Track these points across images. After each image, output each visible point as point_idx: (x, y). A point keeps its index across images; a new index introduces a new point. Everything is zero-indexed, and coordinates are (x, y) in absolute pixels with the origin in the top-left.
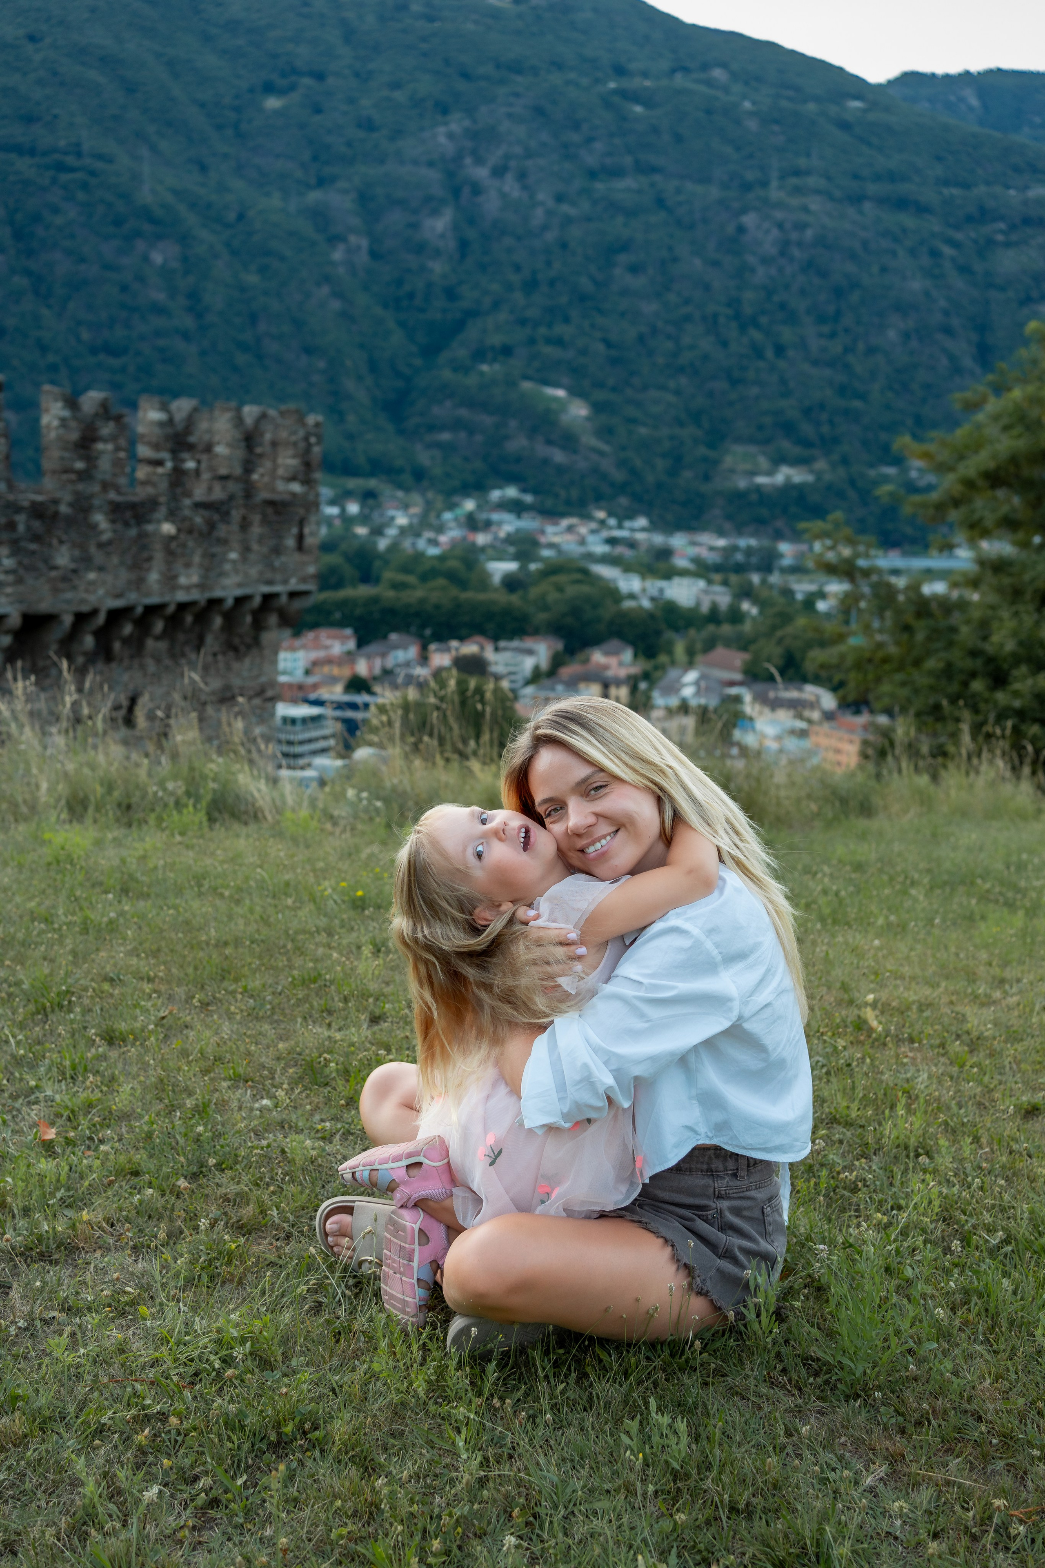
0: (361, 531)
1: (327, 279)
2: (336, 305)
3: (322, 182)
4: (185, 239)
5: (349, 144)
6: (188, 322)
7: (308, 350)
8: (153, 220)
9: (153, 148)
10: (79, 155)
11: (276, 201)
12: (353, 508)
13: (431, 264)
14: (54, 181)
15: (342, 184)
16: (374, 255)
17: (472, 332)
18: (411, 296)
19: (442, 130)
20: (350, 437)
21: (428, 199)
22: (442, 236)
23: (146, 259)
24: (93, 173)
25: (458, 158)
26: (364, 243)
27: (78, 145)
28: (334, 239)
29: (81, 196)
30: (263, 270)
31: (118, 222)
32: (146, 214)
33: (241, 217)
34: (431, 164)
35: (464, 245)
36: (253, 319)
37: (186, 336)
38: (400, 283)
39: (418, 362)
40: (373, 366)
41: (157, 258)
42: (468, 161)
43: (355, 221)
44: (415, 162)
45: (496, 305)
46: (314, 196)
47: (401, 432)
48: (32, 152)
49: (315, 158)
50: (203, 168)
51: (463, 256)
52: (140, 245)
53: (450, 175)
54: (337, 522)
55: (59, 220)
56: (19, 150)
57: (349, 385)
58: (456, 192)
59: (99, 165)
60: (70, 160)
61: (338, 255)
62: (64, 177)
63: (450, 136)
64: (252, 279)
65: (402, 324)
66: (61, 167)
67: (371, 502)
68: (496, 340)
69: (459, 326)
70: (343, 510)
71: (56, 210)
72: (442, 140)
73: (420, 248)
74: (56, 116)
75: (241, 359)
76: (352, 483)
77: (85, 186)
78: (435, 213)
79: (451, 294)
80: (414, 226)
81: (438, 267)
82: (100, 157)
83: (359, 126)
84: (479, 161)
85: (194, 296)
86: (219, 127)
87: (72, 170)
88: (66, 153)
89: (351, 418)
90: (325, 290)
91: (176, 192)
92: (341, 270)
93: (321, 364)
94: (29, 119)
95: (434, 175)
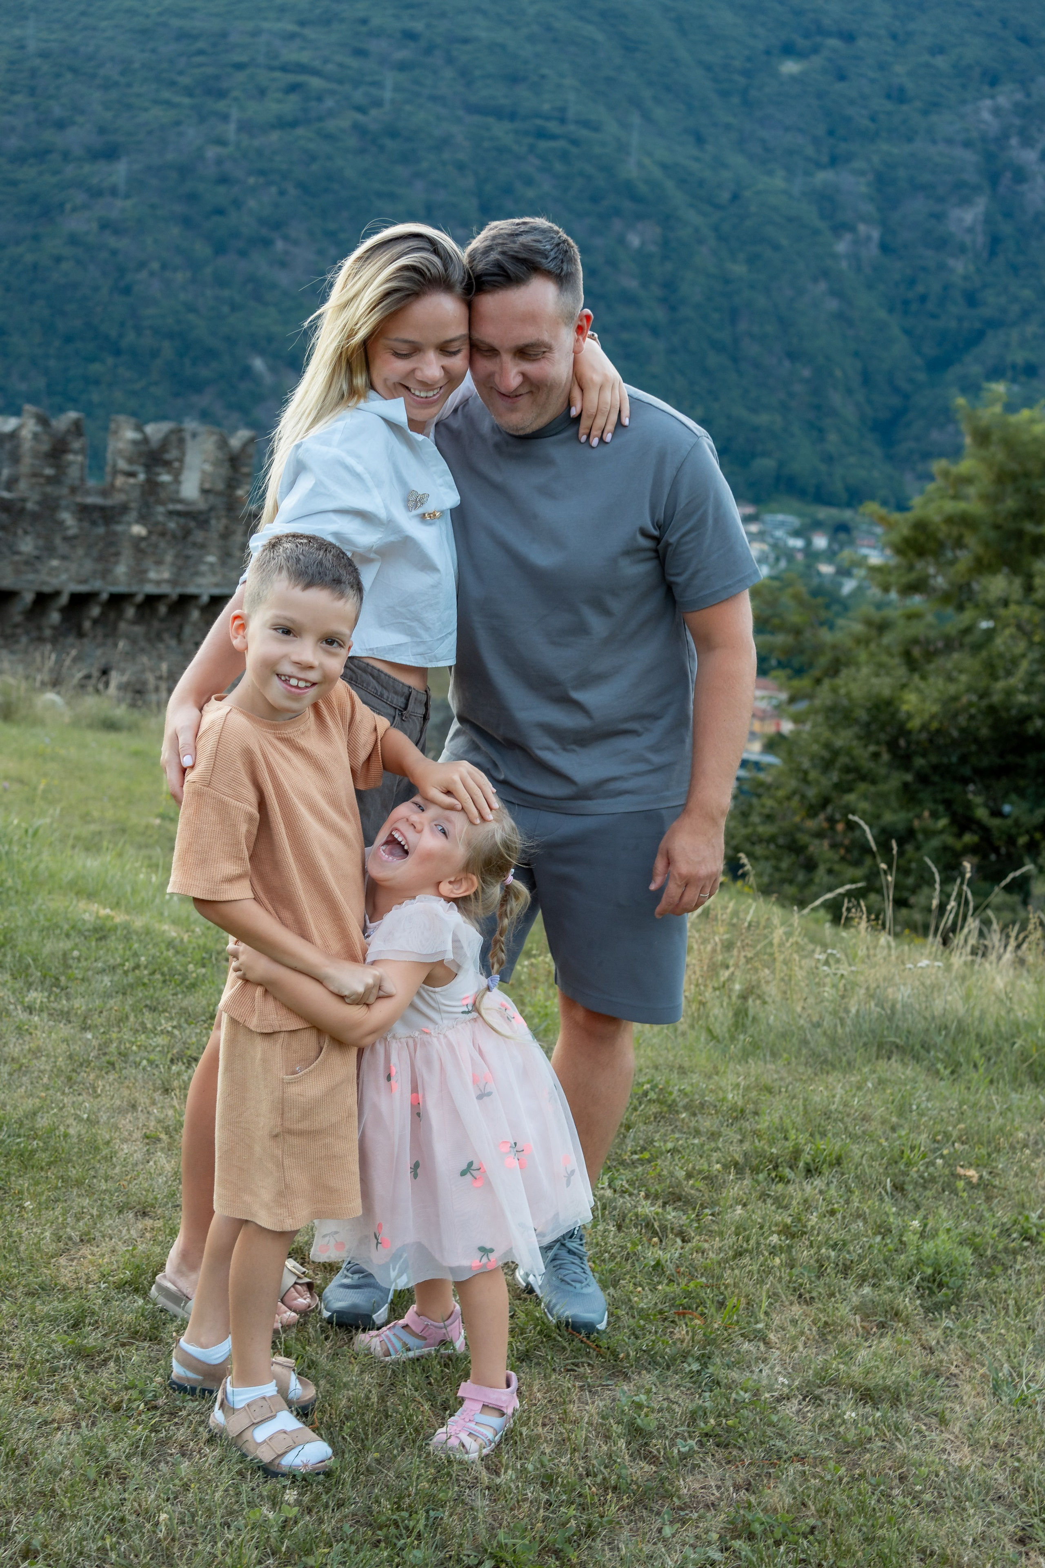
0: (826, 569)
1: (825, 274)
2: (832, 305)
3: (834, 161)
4: (667, 220)
5: (873, 119)
6: (660, 315)
7: (792, 356)
8: (636, 198)
9: (647, 117)
10: (563, 121)
11: (778, 182)
12: (821, 542)
13: (951, 262)
14: (532, 149)
15: (858, 164)
16: (885, 248)
17: (991, 346)
18: (923, 299)
19: (988, 103)
20: (829, 459)
21: (959, 185)
22: (970, 230)
23: (621, 241)
24: (575, 142)
25: (1003, 137)
26: (876, 234)
27: (563, 110)
28: (840, 228)
29: (559, 167)
30: (752, 260)
31: (595, 199)
32: (629, 190)
33: (735, 197)
34: (967, 144)
35: (995, 241)
36: (734, 315)
37: (655, 331)
38: (912, 282)
39: (921, 377)
40: (866, 379)
41: (635, 241)
42: (1014, 141)
43: (868, 208)
44: (949, 141)
45: (1025, 315)
46: (823, 177)
47: (890, 458)
48: (513, 116)
49: (831, 133)
50: (700, 140)
51: (993, 253)
52: (617, 225)
53: (990, 157)
54: (800, 557)
55: (531, 193)
56: (498, 113)
57: (836, 398)
58: (994, 179)
59: (584, 133)
60: (553, 126)
61: (842, 247)
62: (544, 145)
63: (996, 112)
64: (739, 269)
65: (907, 332)
66: (542, 134)
67: (842, 536)
68: (1019, 357)
69: (978, 337)
70: (809, 543)
71: (529, 182)
72: (986, 116)
73: (942, 243)
74: (543, 77)
75: (713, 360)
76: (823, 513)
77: (564, 156)
78: (965, 201)
79: (971, 299)
80: (939, 217)
81: (959, 266)
82: (586, 124)
83: (889, 97)
84: (1027, 142)
85: (670, 285)
86: (725, 94)
87: (553, 137)
88: (548, 118)
89: (833, 437)
90: (822, 286)
91: (664, 166)
92: (844, 265)
93: (806, 373)
94: (514, 79)
95: (970, 157)
